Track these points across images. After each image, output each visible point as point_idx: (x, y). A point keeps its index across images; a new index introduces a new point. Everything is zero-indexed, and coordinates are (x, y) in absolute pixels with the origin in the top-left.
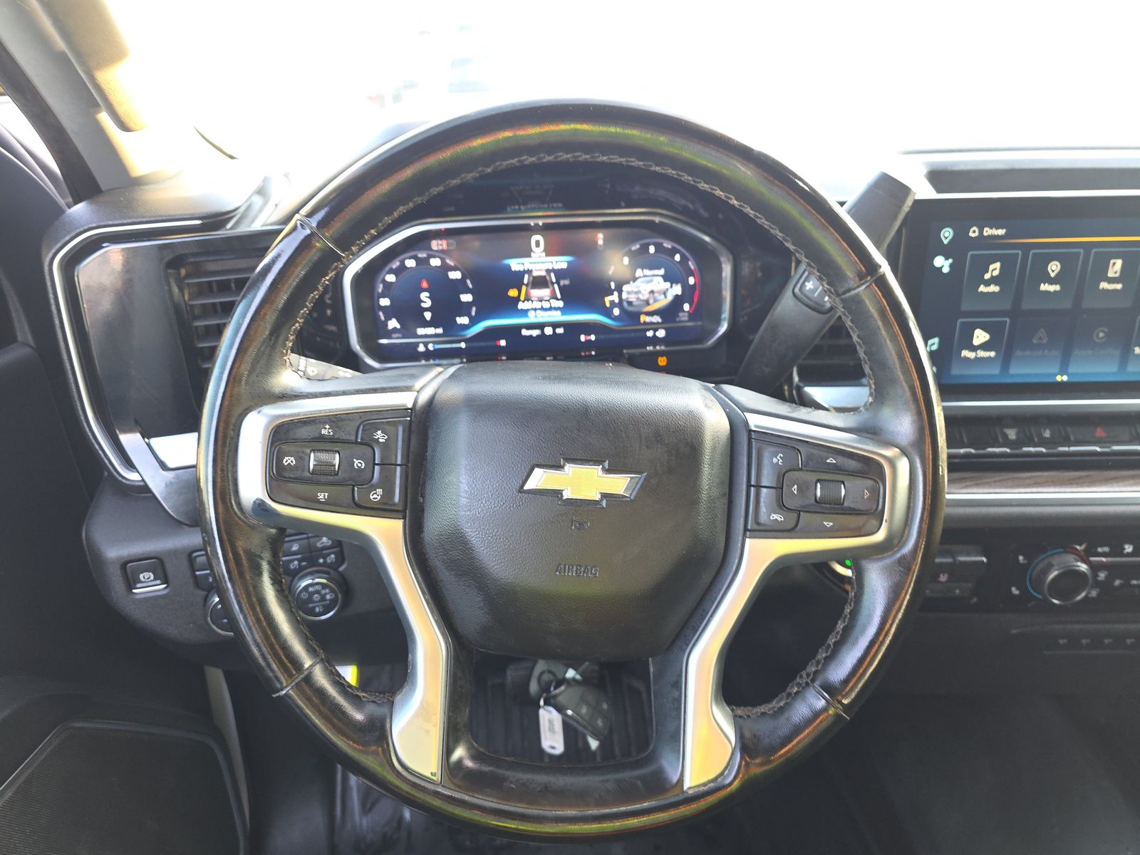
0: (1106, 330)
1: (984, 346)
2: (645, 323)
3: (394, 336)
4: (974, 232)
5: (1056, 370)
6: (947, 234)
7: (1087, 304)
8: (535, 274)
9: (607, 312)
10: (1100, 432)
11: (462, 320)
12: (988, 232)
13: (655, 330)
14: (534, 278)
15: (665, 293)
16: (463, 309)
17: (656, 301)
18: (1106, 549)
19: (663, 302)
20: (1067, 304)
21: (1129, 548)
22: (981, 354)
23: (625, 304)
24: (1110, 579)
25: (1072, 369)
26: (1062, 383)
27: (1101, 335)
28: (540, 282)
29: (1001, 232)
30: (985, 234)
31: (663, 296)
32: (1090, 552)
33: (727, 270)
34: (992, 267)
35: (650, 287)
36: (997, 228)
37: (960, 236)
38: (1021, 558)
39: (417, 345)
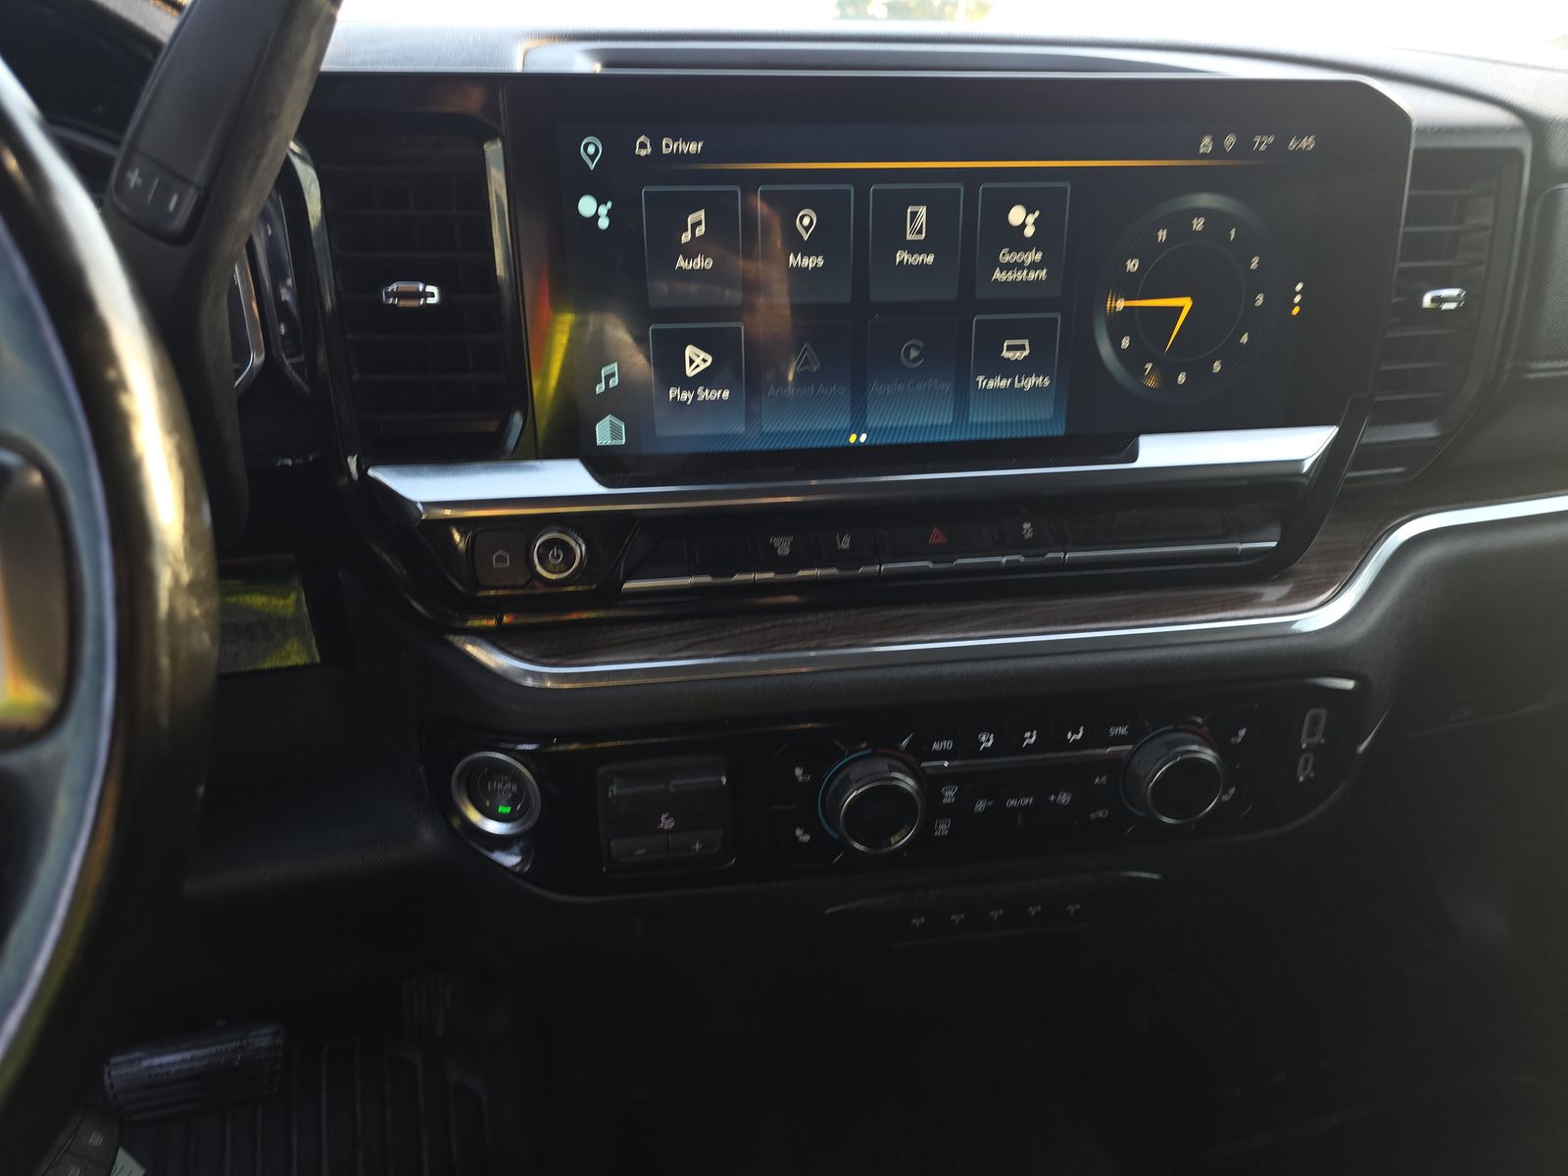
0: (921, 345)
1: (705, 378)
4: (643, 146)
5: (845, 424)
6: (591, 148)
7: (879, 294)
10: (937, 536)
12: (669, 146)
18: (948, 745)
20: (844, 296)
21: (987, 741)
22: (704, 394)
24: (965, 800)
25: (871, 422)
26: (858, 448)
27: (914, 354)
29: (694, 147)
30: (665, 151)
32: (920, 750)
34: (691, 219)
36: (687, 140)
37: (617, 150)
38: (798, 772)
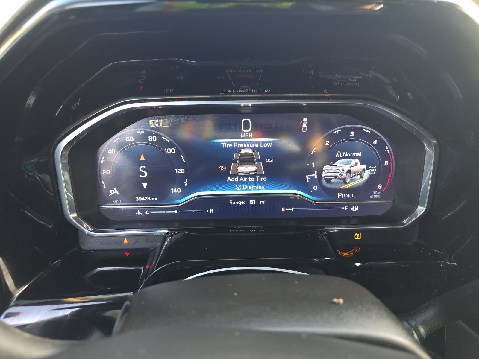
2: (341, 199)
3: (115, 202)
8: (243, 151)
9: (307, 188)
11: (176, 190)
13: (350, 206)
14: (242, 155)
15: (361, 174)
16: (178, 181)
17: (352, 180)
19: (358, 181)
23: (324, 181)
28: (247, 160)
31: (359, 177)
33: (430, 153)
35: (347, 168)
39: (136, 210)
